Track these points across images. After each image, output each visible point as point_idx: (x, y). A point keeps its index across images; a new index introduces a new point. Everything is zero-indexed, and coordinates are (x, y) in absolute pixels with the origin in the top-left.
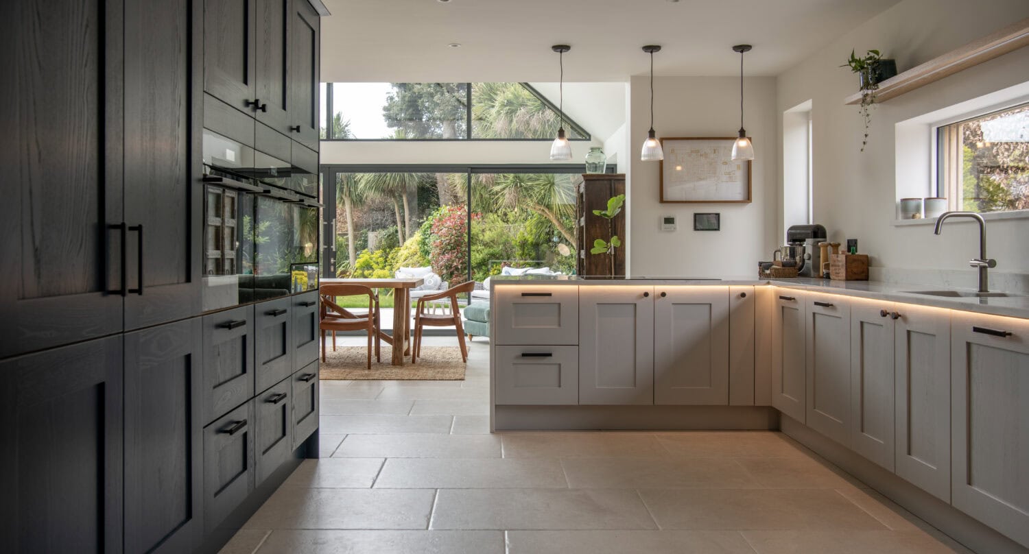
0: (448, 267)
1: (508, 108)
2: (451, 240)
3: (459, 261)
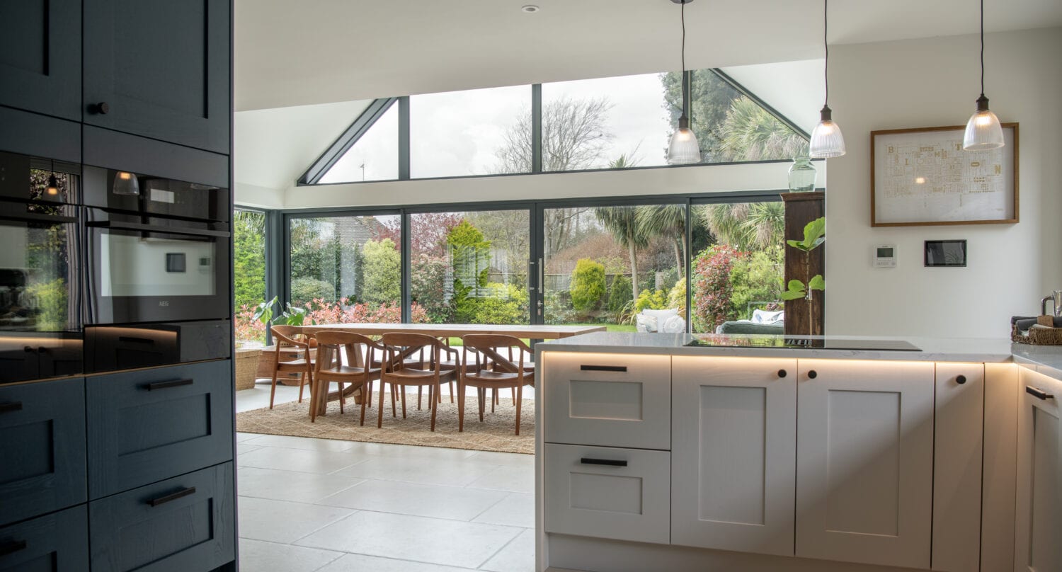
0: (711, 308)
1: (759, 134)
2: (714, 280)
3: (722, 302)
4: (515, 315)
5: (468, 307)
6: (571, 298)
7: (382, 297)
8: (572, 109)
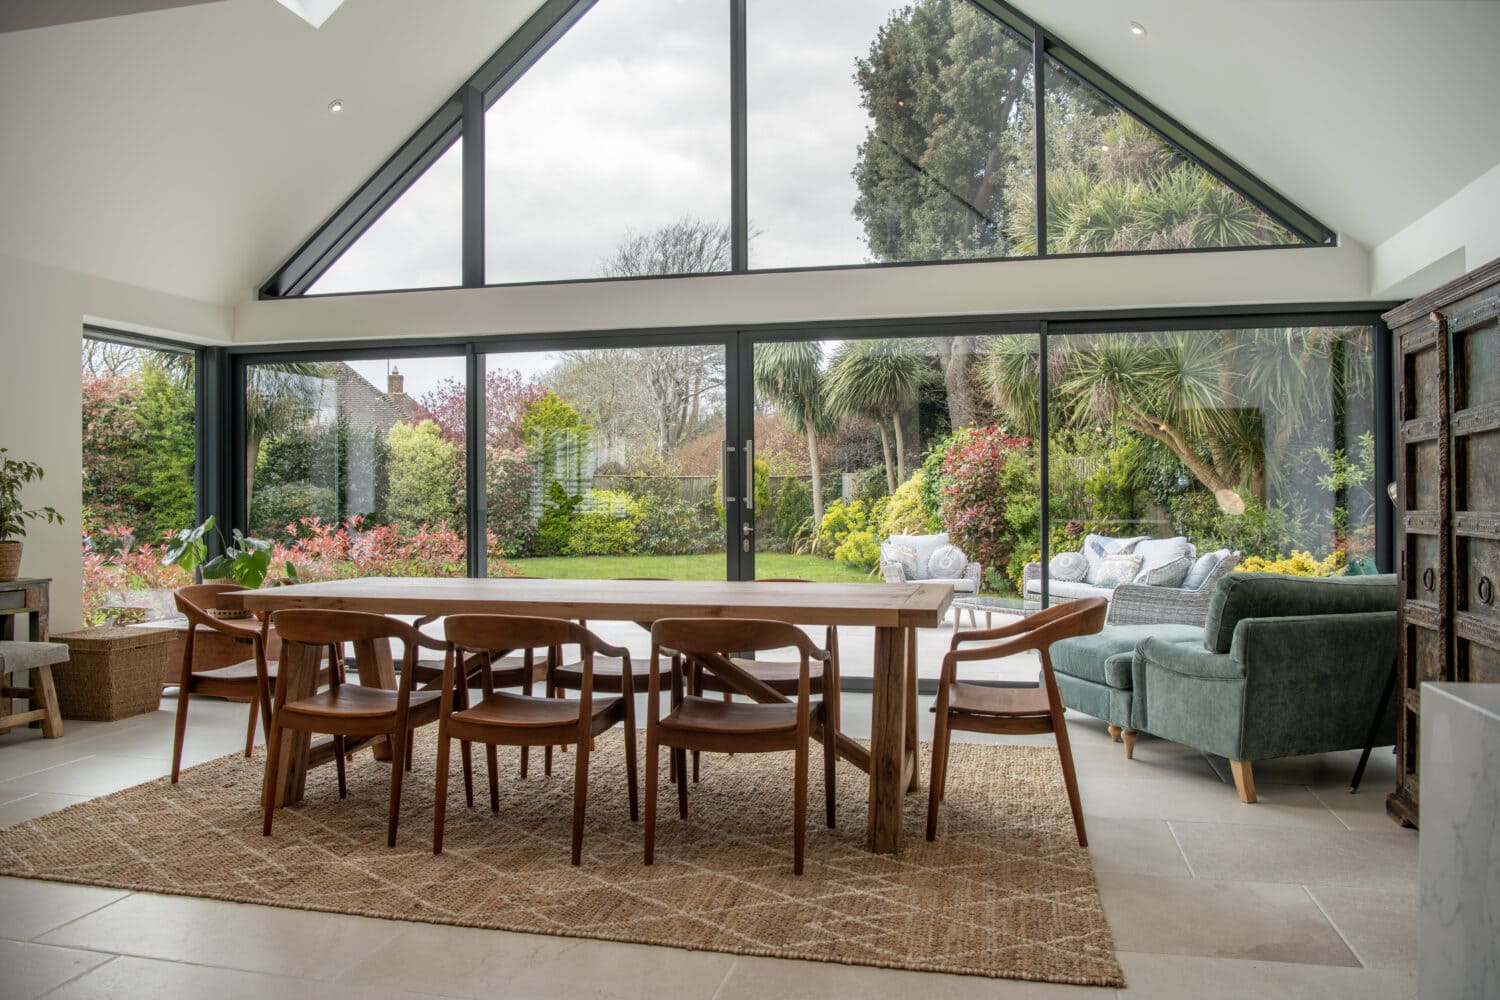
0: (972, 530)
2: (975, 485)
3: (990, 520)
4: (630, 540)
5: (555, 528)
6: (717, 514)
7: (419, 512)
8: (699, 236)
